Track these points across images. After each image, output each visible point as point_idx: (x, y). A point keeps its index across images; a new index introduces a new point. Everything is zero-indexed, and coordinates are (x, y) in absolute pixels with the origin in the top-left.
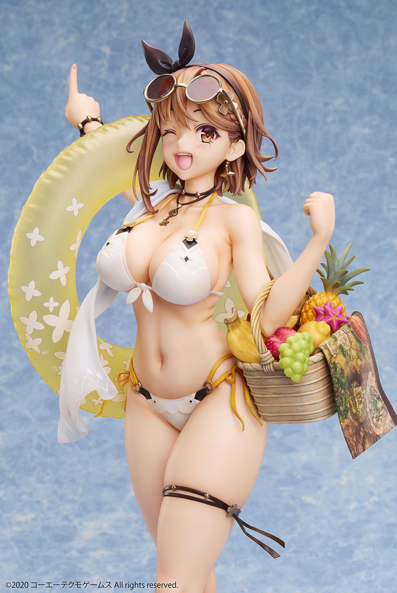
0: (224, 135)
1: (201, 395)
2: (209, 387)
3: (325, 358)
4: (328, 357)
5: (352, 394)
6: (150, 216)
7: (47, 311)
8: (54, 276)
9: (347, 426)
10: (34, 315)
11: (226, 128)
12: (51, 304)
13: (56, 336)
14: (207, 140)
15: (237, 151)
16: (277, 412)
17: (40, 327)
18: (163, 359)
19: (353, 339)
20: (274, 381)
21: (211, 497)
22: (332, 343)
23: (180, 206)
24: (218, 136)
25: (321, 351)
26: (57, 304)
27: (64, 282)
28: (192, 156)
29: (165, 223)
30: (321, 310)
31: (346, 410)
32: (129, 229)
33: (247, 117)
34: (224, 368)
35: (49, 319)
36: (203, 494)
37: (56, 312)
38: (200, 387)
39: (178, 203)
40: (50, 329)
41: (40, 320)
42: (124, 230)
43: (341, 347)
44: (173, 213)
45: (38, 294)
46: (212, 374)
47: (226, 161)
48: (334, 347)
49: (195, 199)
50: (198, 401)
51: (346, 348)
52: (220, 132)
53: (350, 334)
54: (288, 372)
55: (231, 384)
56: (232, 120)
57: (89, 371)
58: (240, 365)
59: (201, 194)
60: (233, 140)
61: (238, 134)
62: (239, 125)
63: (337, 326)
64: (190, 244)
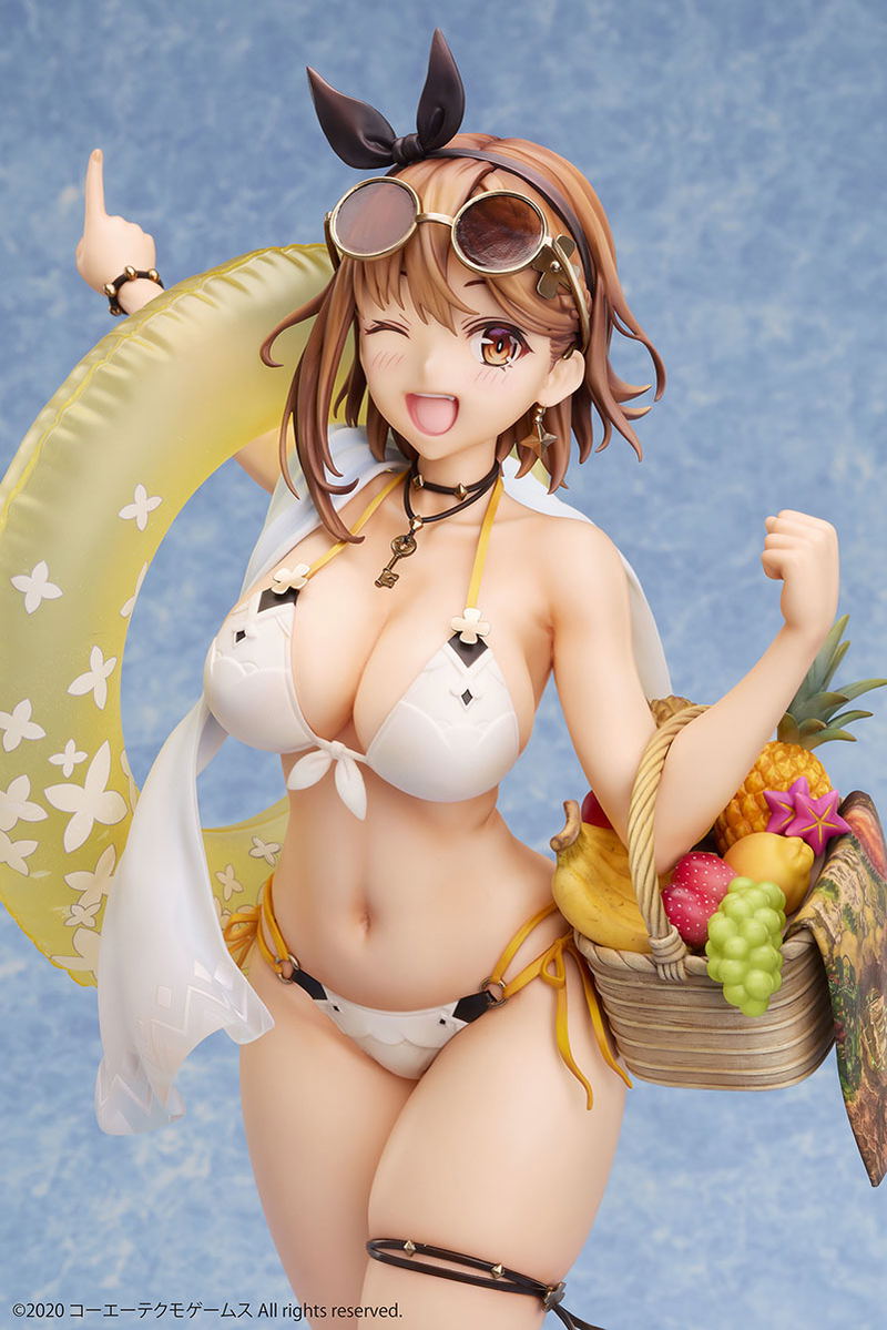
0: (541, 346)
2: (495, 992)
3: (814, 946)
4: (824, 946)
5: (866, 1021)
7: (55, 775)
8: (78, 687)
9: (861, 1107)
10: (22, 785)
11: (547, 331)
12: (68, 758)
13: (75, 836)
14: (496, 358)
16: (676, 1063)
17: (36, 813)
18: (369, 915)
19: (867, 880)
20: (684, 1002)
21: (507, 1273)
22: (830, 905)
23: (417, 524)
24: (526, 349)
25: (809, 929)
26: (82, 756)
27: (100, 701)
28: (456, 402)
29: (387, 580)
30: (781, 798)
31: (857, 1068)
32: (292, 594)
33: (591, 286)
34: (532, 948)
35: (60, 796)
36: (488, 1267)
37: (79, 777)
38: (470, 988)
39: (410, 514)
40: (59, 819)
41: (37, 796)
42: (281, 599)
43: (848, 911)
44: (405, 545)
45: (37, 732)
46: (503, 962)
47: (536, 405)
48: (834, 916)
49: (452, 502)
50: (461, 1024)
51: (856, 909)
52: (532, 339)
53: (861, 868)
54: (733, 994)
55: (557, 988)
56: (564, 309)
57: (200, 971)
58: (588, 950)
59: (469, 489)
60: (560, 355)
62: (579, 321)
63: (826, 846)
64: (470, 650)
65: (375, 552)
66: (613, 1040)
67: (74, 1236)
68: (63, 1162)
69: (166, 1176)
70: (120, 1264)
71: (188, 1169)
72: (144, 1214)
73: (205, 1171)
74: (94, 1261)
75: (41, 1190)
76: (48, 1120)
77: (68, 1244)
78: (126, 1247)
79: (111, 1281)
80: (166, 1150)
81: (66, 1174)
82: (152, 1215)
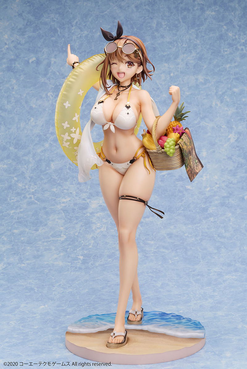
0: (136, 64)
1: (132, 161)
2: (135, 159)
3: (180, 147)
4: (181, 147)
5: (189, 159)
6: (109, 96)
7: (72, 132)
8: (74, 119)
9: (188, 170)
10: (67, 134)
11: (137, 62)
12: (73, 130)
13: (75, 141)
14: (130, 67)
15: (140, 70)
16: (162, 167)
17: (69, 138)
18: (117, 149)
19: (188, 139)
20: (161, 156)
21: (139, 199)
22: (182, 141)
23: (120, 91)
24: (134, 65)
25: (179, 144)
26: (75, 129)
27: (77, 121)
28: (124, 73)
29: (116, 99)
30: (175, 128)
31: (188, 165)
32: (103, 102)
33: (143, 56)
34: (140, 152)
35: (73, 135)
36: (136, 198)
37: (75, 132)
38: (132, 159)
39: (119, 90)
40: (73, 139)
41: (69, 136)
42: (101, 103)
43: (185, 142)
44: (118, 94)
45: (69, 126)
46: (136, 154)
47: (136, 73)
48: (183, 143)
49: (125, 88)
50: (131, 164)
51: (186, 142)
52: (135, 64)
53: (187, 137)
54: (168, 153)
55: (144, 157)
56: (139, 59)
58: (148, 150)
59: (127, 86)
60: (139, 66)
61: (141, 64)
62: (141, 61)
63: (182, 134)
64: (128, 107)
65: (114, 96)
66: (153, 165)
67: (83, 240)
68: (80, 230)
69: (99, 231)
70: (92, 244)
71: (102, 229)
72: (95, 237)
73: (105, 230)
74: (87, 244)
75: (77, 234)
76: (77, 223)
77: (82, 242)
78: (93, 242)
79: (90, 247)
80: (98, 227)
81: (81, 231)
82: (97, 237)
